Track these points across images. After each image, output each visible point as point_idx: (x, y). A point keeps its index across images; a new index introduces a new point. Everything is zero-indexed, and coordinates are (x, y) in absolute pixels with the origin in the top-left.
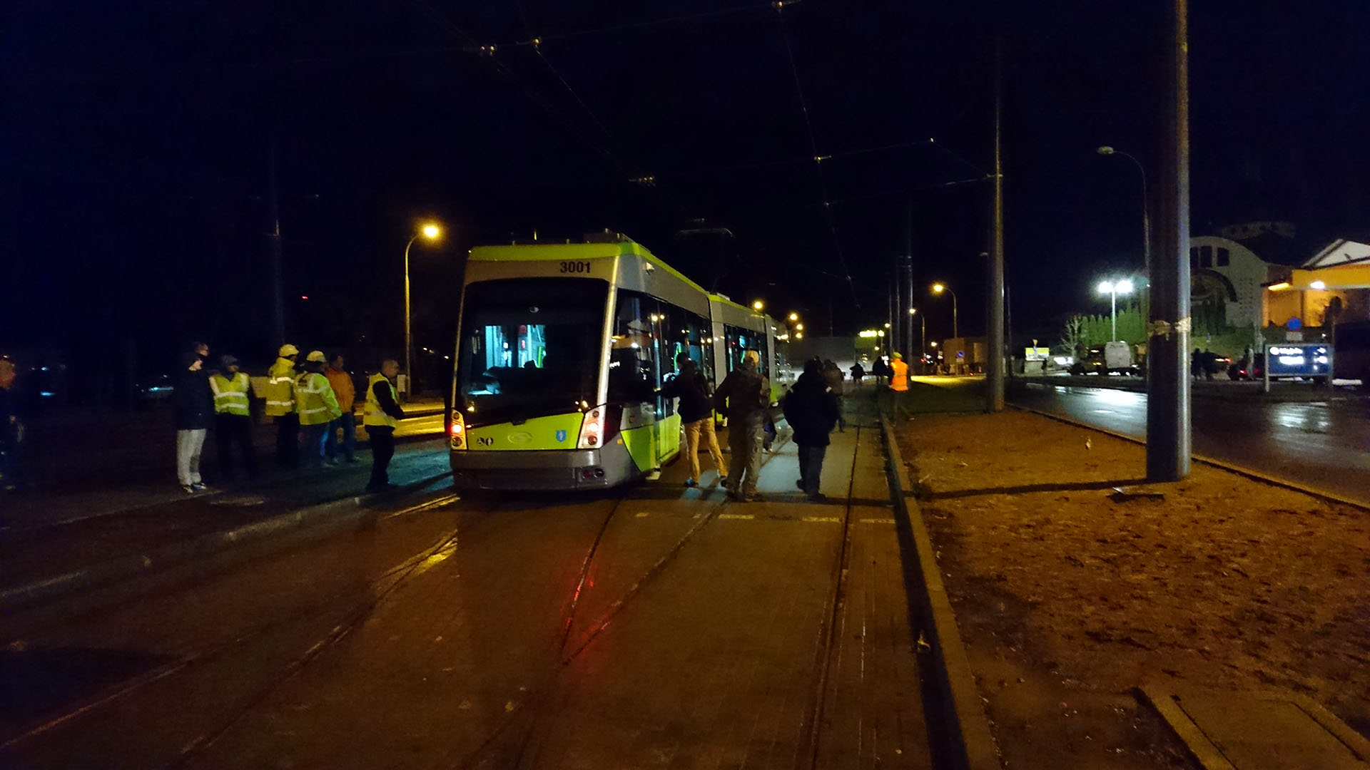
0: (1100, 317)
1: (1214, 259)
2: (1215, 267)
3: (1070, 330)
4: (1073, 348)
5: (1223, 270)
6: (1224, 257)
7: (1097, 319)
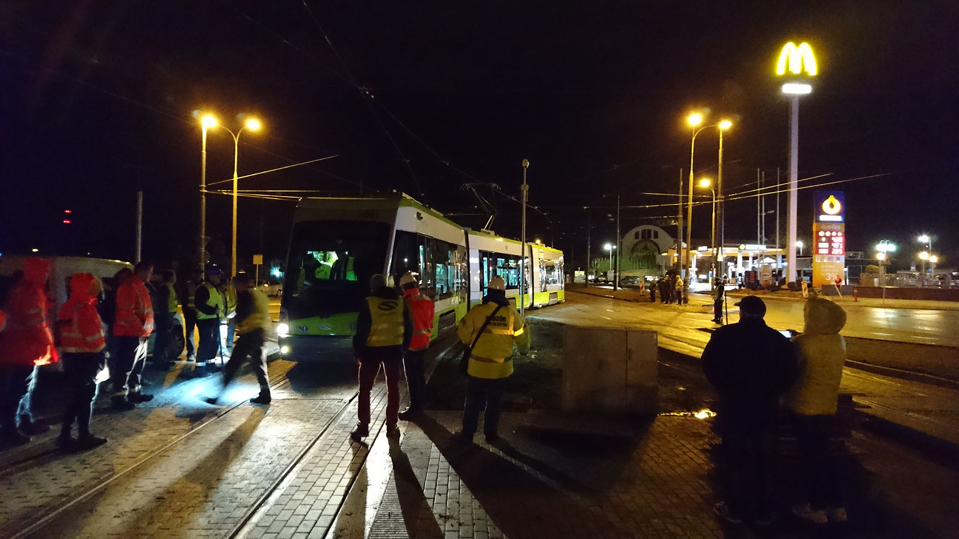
0: (605, 259)
1: (652, 236)
2: (652, 239)
3: (593, 264)
4: (594, 272)
5: (655, 240)
6: (656, 235)
7: (604, 260)
